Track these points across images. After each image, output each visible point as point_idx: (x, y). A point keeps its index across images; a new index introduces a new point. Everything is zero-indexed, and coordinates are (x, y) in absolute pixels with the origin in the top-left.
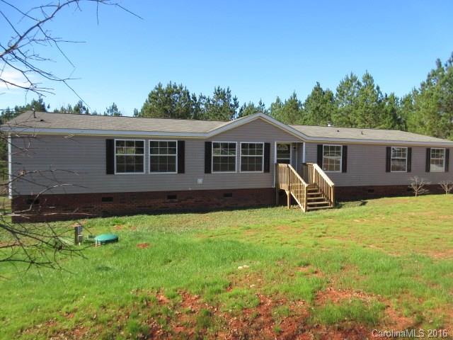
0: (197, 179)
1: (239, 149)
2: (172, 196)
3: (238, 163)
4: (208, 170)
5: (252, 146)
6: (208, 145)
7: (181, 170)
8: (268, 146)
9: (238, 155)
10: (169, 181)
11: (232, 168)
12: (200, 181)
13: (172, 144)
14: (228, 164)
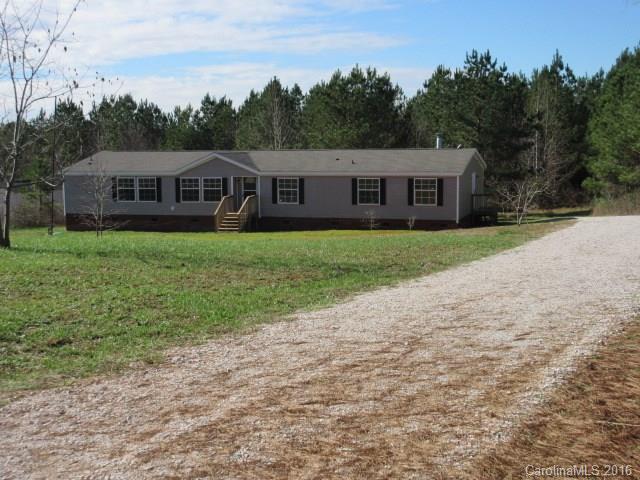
0: (171, 207)
1: (201, 184)
2: (154, 218)
3: (201, 195)
4: (178, 200)
5: (212, 180)
6: (177, 180)
7: (160, 200)
8: (225, 181)
9: (201, 189)
10: (150, 208)
11: (197, 199)
12: (173, 208)
13: (153, 180)
14: (192, 196)
